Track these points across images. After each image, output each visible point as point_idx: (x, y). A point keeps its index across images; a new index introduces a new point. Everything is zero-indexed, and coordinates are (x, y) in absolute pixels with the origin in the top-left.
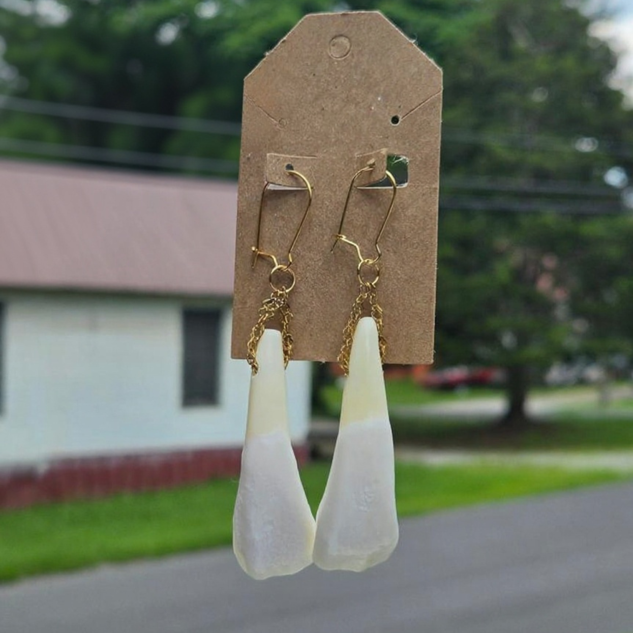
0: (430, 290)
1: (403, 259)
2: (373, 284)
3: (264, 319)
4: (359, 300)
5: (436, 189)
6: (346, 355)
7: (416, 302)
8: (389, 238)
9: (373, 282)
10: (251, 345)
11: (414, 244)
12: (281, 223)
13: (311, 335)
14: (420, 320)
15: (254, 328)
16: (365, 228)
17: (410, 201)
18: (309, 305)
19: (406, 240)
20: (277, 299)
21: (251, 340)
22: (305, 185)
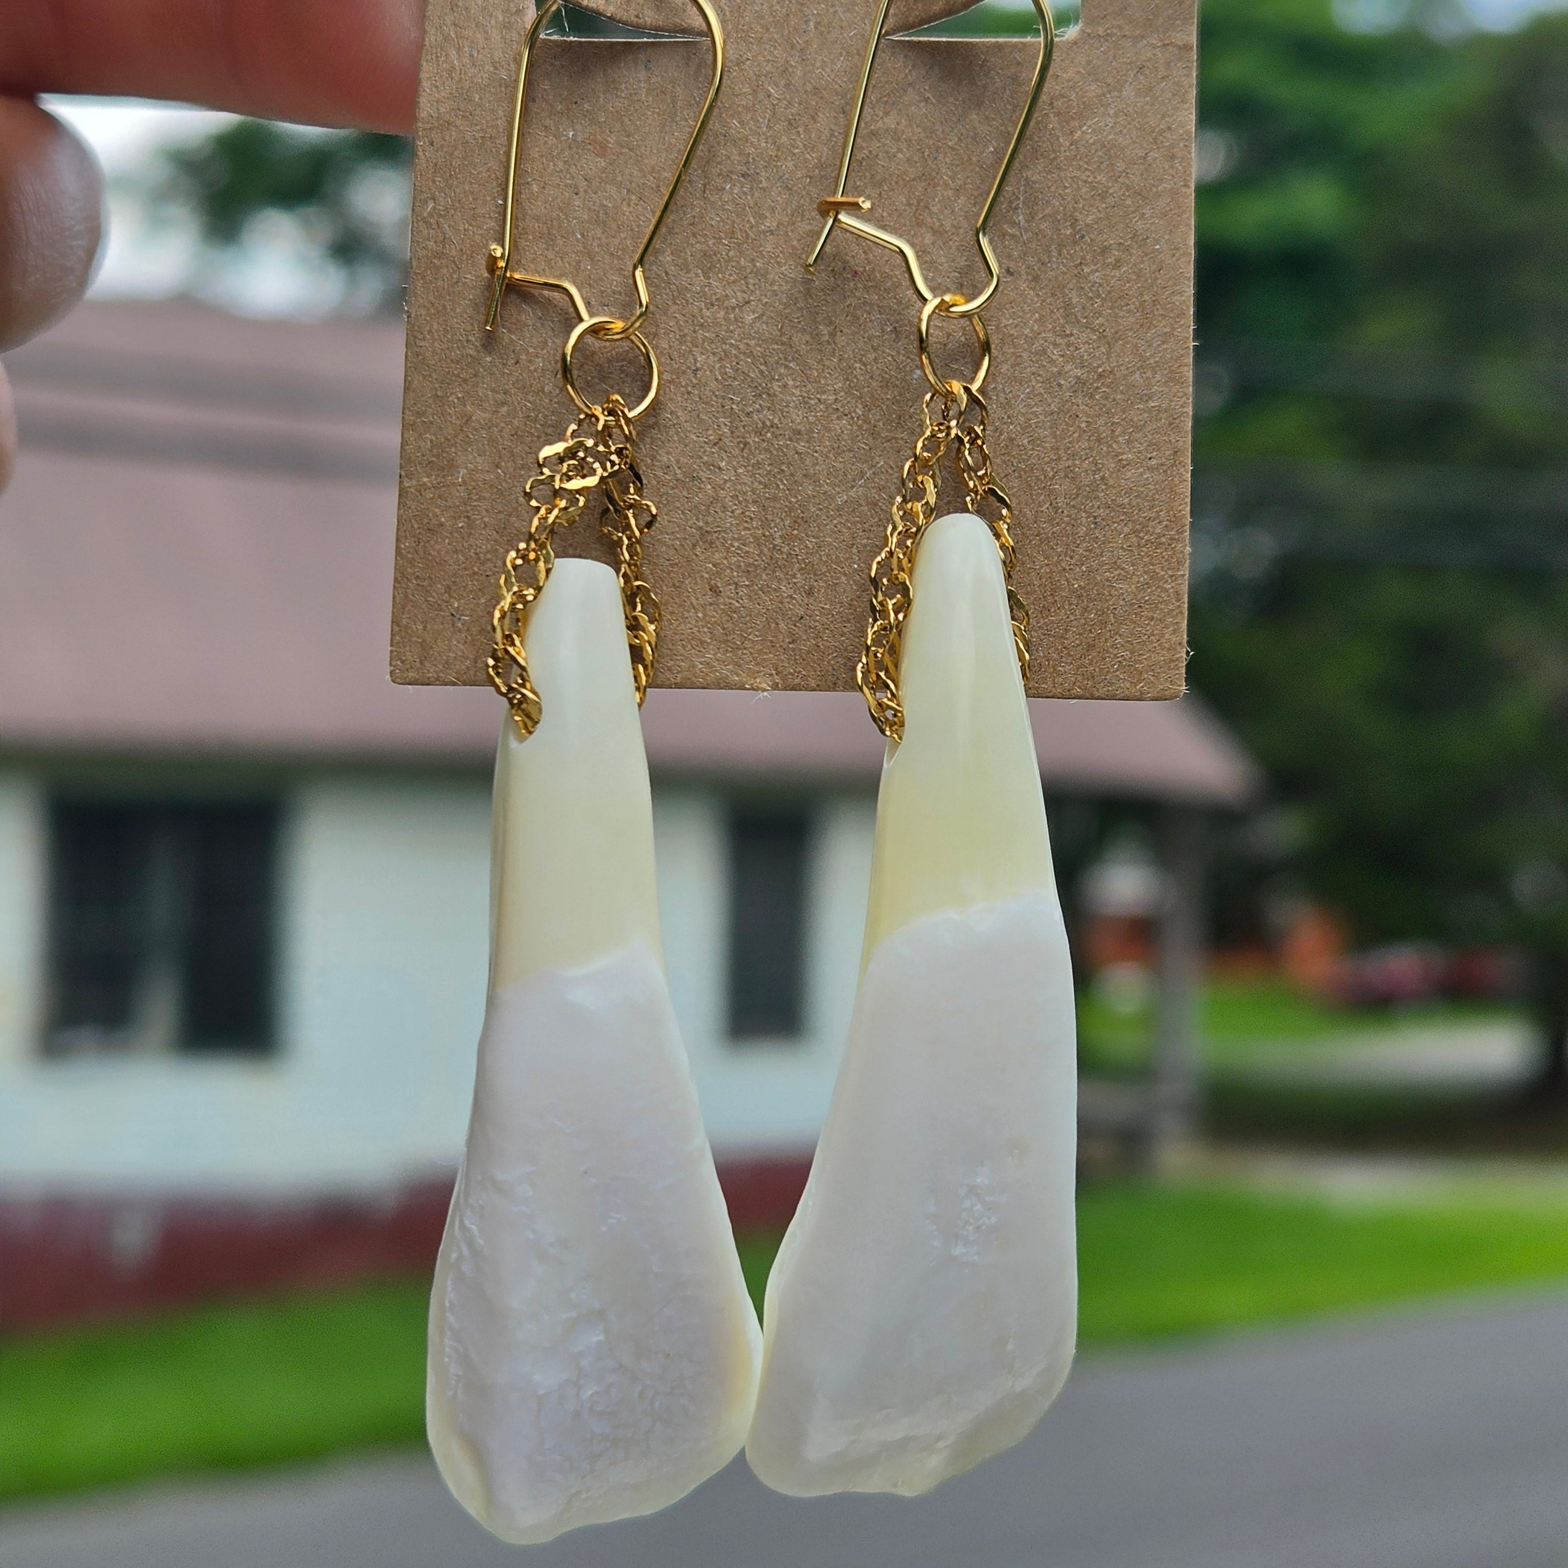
0: (1174, 425)
1: (1068, 305)
2: (974, 387)
3: (551, 518)
4: (924, 448)
5: (1187, 48)
6: (888, 660)
7: (1122, 466)
8: (1014, 224)
9: (972, 380)
10: (507, 621)
11: (1105, 250)
12: (594, 164)
13: (715, 590)
14: (1135, 532)
15: (513, 554)
16: (920, 186)
17: (1093, 90)
18: (704, 475)
19: (1077, 238)
20: (596, 445)
21: (506, 604)
22: (698, 22)
